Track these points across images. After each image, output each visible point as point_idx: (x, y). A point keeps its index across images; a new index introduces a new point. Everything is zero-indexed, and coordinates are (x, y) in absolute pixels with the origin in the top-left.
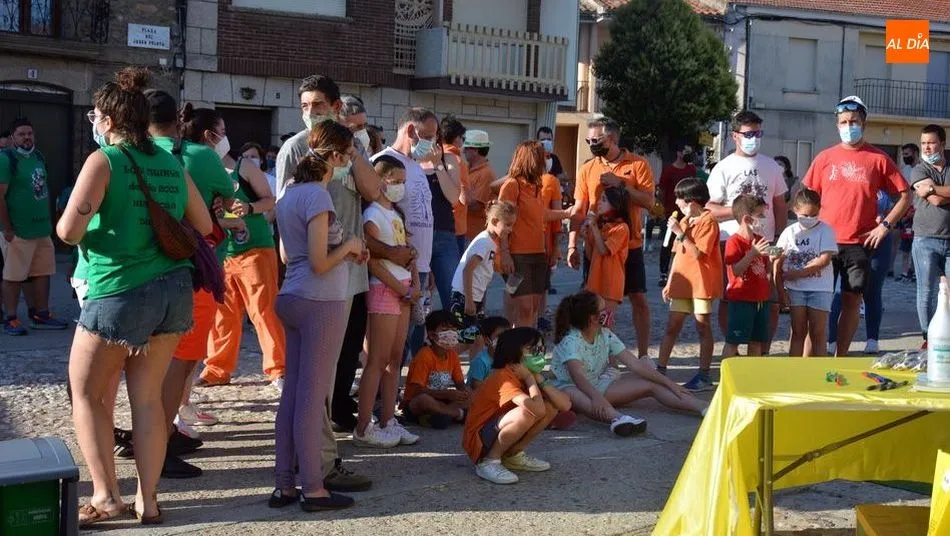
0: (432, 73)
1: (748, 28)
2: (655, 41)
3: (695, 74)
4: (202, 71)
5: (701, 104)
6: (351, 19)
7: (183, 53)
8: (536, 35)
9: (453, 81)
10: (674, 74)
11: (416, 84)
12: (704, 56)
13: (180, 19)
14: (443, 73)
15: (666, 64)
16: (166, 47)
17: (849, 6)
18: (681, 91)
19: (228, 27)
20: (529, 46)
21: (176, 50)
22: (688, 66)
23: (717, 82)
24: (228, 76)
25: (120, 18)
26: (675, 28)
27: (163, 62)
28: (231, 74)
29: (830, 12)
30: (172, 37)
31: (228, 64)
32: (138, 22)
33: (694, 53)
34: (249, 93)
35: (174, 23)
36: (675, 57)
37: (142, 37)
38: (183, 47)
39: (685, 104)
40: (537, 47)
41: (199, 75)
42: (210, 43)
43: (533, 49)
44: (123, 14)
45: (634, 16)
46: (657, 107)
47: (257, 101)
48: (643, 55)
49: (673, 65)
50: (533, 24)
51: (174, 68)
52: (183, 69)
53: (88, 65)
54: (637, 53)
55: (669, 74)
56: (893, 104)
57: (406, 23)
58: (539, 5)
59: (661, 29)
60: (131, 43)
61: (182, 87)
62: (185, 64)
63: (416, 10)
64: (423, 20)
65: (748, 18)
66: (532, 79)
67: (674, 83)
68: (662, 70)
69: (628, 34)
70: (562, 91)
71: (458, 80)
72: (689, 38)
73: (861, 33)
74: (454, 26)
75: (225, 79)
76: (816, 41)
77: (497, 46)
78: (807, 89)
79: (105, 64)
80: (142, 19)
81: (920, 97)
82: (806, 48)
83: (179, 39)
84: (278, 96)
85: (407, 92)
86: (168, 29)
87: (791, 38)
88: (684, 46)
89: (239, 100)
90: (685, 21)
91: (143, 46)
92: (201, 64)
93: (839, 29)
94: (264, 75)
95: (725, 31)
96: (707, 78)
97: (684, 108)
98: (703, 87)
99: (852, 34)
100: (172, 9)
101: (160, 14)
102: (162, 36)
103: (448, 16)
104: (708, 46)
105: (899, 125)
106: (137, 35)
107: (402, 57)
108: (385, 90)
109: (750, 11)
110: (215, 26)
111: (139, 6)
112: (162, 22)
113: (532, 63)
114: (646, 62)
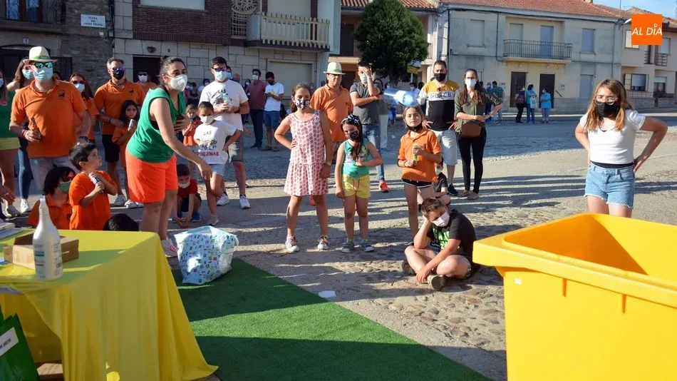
0: (253, 38)
1: (449, 15)
2: (381, 21)
3: (401, 37)
4: (126, 39)
5: (405, 53)
6: (207, 11)
7: (113, 29)
8: (315, 19)
9: (264, 42)
10: (391, 38)
11: (247, 44)
12: (407, 28)
13: (111, 12)
14: (258, 38)
15: (387, 33)
16: (104, 26)
17: (501, 4)
18: (395, 46)
19: (138, 16)
20: (312, 25)
21: (109, 28)
22: (397, 33)
23: (413, 41)
24: (140, 41)
25: (76, 11)
26: (392, 14)
27: (102, 34)
28: (141, 40)
29: (491, 7)
30: (106, 21)
31: (139, 35)
32: (86, 13)
33: (401, 27)
34: (152, 49)
35: (108, 14)
36: (391, 29)
37: (89, 21)
38: (113, 26)
39: (397, 53)
40: (316, 25)
41: (123, 40)
42: (129, 24)
43: (314, 26)
44: (78, 10)
45: (372, 9)
46: (384, 54)
47: (156, 53)
48: (376, 28)
49: (390, 33)
50: (314, 13)
51: (109, 38)
52: (114, 38)
53: (58, 36)
54: (373, 27)
55: (388, 38)
56: (524, 52)
57: (242, 13)
58: (317, 3)
59: (385, 15)
60: (83, 24)
61: (113, 47)
62: (114, 34)
63: (248, 6)
64: (251, 11)
65: (449, 10)
66: (314, 41)
67: (391, 42)
68: (385, 36)
69: (369, 18)
70: (326, 47)
71: (266, 41)
72: (399, 20)
73: (507, 17)
74: (269, 14)
75: (139, 42)
76: (484, 21)
77: (294, 24)
78: (480, 45)
79: (67, 35)
80: (88, 12)
81: (537, 49)
82: (479, 25)
83: (111, 22)
84: (169, 51)
85: (243, 48)
86: (104, 17)
87: (472, 20)
88: (396, 23)
89: (147, 53)
90: (397, 11)
91: (90, 26)
92: (124, 35)
93: (496, 15)
94: (161, 40)
95: (438, 16)
96: (408, 40)
97: (397, 55)
98: (406, 44)
99: (502, 17)
100: (106, 6)
101: (99, 9)
102: (101, 21)
103: (265, 9)
104: (410, 24)
105: (526, 62)
106: (85, 20)
107: (240, 30)
108: (230, 47)
109: (450, 6)
110: (131, 14)
111: (87, 6)
112: (101, 14)
113: (314, 32)
114: (377, 32)
